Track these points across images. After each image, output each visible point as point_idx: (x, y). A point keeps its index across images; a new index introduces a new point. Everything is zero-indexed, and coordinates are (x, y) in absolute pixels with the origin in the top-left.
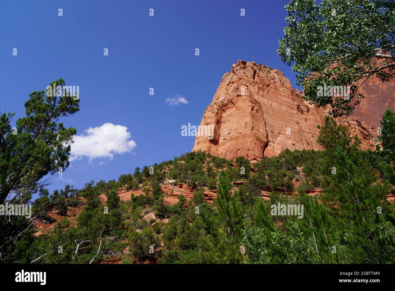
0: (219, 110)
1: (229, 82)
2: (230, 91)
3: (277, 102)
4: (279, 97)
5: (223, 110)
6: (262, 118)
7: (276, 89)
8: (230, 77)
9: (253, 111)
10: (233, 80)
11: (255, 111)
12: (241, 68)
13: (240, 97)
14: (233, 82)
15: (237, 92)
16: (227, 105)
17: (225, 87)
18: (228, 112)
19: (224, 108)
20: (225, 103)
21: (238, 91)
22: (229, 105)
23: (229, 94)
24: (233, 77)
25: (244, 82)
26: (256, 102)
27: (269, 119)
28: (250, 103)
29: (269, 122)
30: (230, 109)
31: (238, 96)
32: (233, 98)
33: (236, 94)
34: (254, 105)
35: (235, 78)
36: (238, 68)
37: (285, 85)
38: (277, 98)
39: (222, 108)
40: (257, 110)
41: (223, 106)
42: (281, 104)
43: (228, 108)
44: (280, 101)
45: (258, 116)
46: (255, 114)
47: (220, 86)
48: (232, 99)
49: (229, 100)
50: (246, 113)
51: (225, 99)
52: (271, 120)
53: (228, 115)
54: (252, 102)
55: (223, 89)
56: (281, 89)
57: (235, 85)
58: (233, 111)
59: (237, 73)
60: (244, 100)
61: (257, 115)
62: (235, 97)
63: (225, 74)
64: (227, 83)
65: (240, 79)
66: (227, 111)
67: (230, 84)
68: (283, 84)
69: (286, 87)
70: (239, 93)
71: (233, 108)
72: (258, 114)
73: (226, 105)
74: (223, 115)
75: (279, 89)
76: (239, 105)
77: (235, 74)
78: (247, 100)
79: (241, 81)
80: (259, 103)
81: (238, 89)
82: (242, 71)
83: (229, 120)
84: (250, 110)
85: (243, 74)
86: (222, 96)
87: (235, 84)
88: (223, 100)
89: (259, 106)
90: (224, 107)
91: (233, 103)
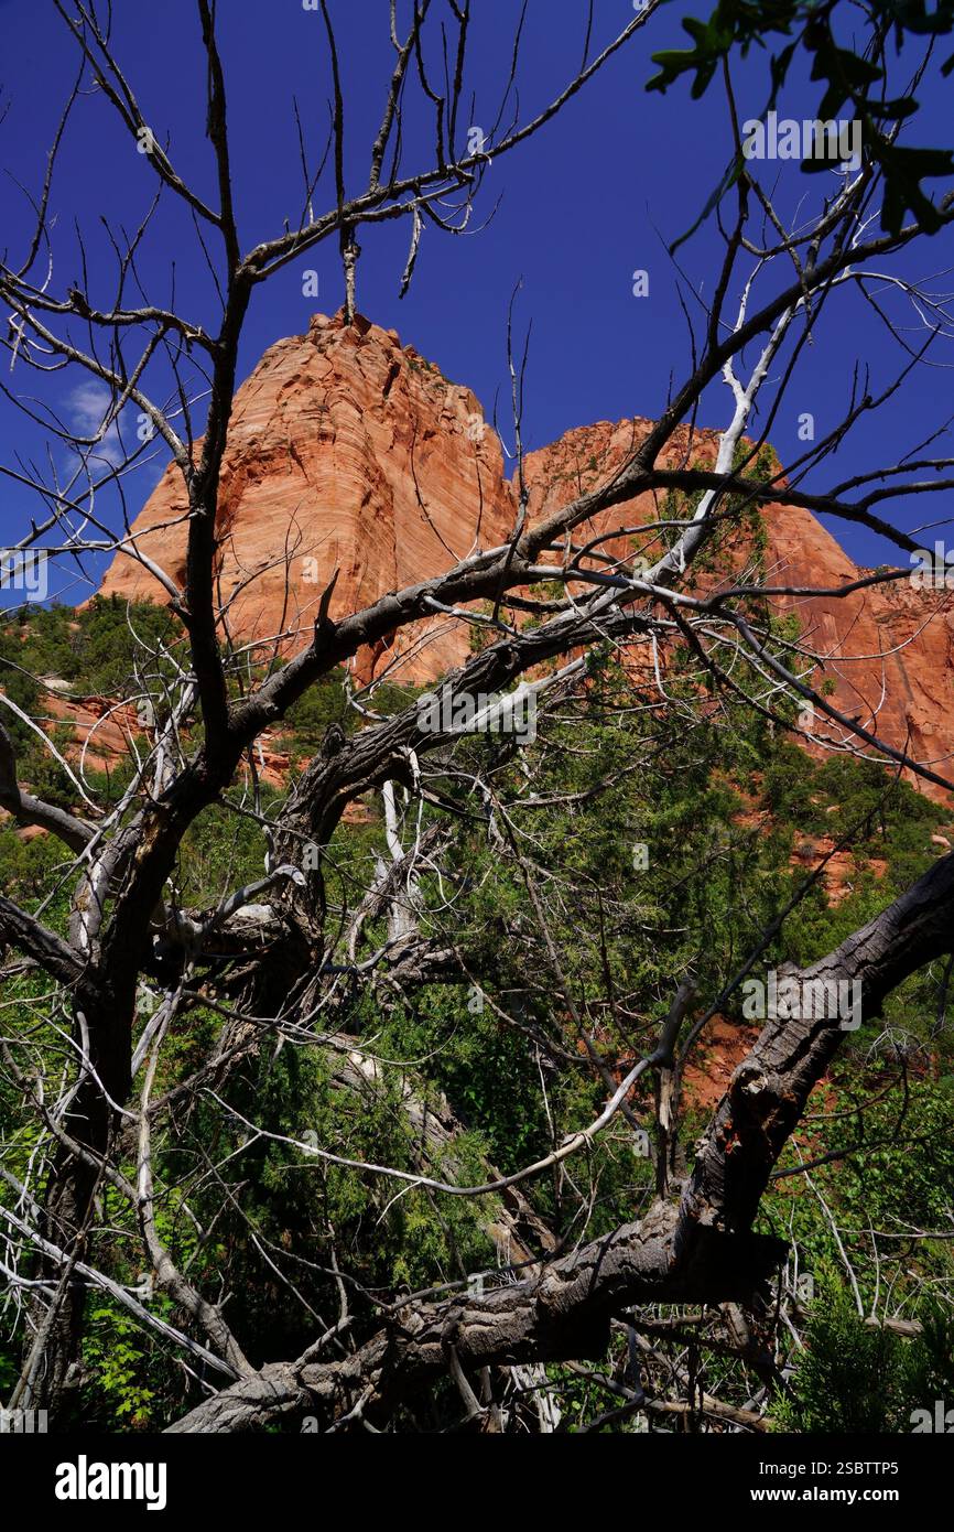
0: (235, 469)
1: (292, 374)
2: (290, 408)
3: (447, 502)
4: (456, 487)
5: (252, 474)
6: (388, 542)
7: (453, 456)
8: (300, 357)
9: (367, 507)
10: (308, 373)
11: (373, 512)
12: (347, 338)
13: (329, 443)
14: (309, 382)
15: (321, 422)
16: (269, 458)
17: (275, 390)
18: (269, 486)
19: (256, 466)
20: (265, 447)
21: (325, 416)
22: (278, 463)
23: (286, 418)
24: (312, 362)
25: (353, 394)
26: (382, 480)
27: (409, 552)
28: (361, 475)
29: (409, 564)
30: (277, 478)
31: (323, 436)
32: (302, 439)
33: (315, 426)
34: (372, 487)
35: (319, 368)
36: (339, 335)
37: (482, 452)
38: (447, 487)
39: (248, 462)
40: (378, 510)
41: (255, 458)
42: (456, 513)
43: (274, 472)
44: (455, 502)
45: (379, 532)
46: (371, 520)
47: (252, 380)
48: (296, 441)
49: (285, 441)
50: (340, 509)
51: (266, 435)
52: (415, 557)
53: (267, 498)
54: (367, 474)
55: (262, 393)
56: (469, 462)
57: (317, 392)
58: (290, 486)
59: (330, 350)
60: (342, 458)
61: (376, 526)
62: (312, 436)
63: (281, 342)
64: (286, 378)
65: (338, 377)
66: (266, 481)
67: (297, 386)
68: (478, 447)
69: (484, 458)
70: (327, 427)
71: (292, 478)
72: (378, 525)
73: (266, 458)
74: (246, 491)
75: (460, 460)
76: (319, 471)
77: (321, 351)
78: (351, 461)
79: (344, 385)
80: (390, 487)
81: (325, 409)
82: (350, 350)
83: (270, 517)
84: (356, 500)
85: (351, 363)
86: (256, 421)
87: (314, 388)
88: (260, 434)
89: (388, 497)
90: (255, 463)
91: (295, 457)
